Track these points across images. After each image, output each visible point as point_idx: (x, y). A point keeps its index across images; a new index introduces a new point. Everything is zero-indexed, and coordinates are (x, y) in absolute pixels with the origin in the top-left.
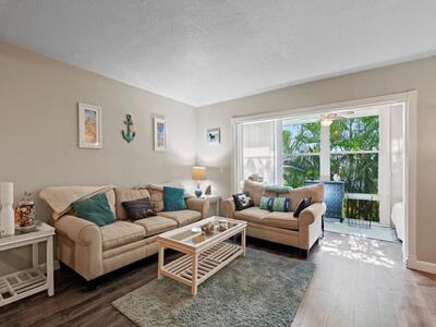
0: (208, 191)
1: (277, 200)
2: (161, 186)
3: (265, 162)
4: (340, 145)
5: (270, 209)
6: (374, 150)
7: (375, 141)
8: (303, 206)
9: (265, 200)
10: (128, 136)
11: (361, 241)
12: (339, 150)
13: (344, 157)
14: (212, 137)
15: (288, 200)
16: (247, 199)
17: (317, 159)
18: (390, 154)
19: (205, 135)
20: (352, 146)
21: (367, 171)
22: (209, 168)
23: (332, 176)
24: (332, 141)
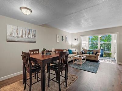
0: (75, 51)
1: (90, 52)
2: (68, 49)
3: (85, 45)
4: (103, 41)
5: (89, 54)
6: (110, 42)
7: (111, 40)
8: (97, 53)
9: (88, 52)
10: (62, 40)
11: (108, 60)
12: (102, 42)
13: (104, 44)
14: (76, 40)
15: (93, 52)
16: (84, 52)
17: (97, 44)
18: (114, 43)
19: (74, 39)
20: (105, 41)
21: (109, 46)
22: (75, 46)
23: (101, 48)
24: (101, 40)
